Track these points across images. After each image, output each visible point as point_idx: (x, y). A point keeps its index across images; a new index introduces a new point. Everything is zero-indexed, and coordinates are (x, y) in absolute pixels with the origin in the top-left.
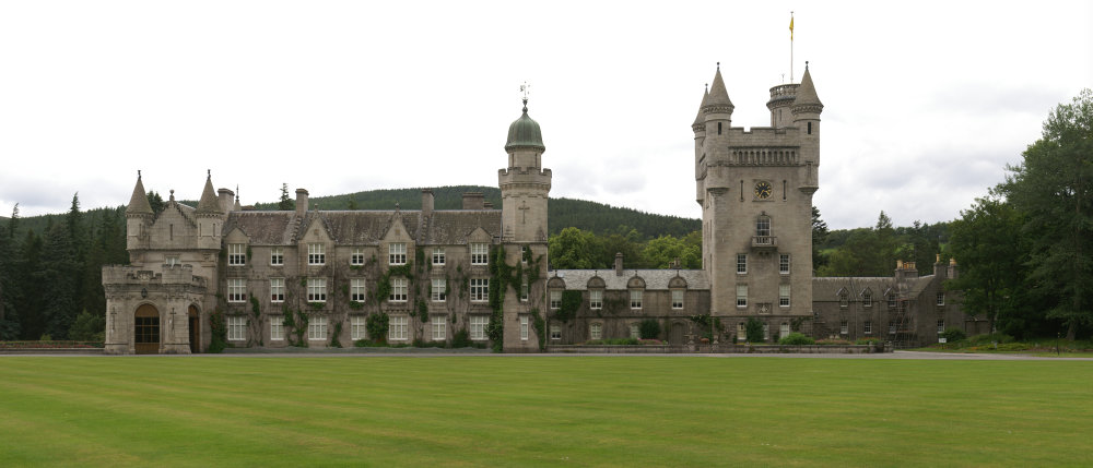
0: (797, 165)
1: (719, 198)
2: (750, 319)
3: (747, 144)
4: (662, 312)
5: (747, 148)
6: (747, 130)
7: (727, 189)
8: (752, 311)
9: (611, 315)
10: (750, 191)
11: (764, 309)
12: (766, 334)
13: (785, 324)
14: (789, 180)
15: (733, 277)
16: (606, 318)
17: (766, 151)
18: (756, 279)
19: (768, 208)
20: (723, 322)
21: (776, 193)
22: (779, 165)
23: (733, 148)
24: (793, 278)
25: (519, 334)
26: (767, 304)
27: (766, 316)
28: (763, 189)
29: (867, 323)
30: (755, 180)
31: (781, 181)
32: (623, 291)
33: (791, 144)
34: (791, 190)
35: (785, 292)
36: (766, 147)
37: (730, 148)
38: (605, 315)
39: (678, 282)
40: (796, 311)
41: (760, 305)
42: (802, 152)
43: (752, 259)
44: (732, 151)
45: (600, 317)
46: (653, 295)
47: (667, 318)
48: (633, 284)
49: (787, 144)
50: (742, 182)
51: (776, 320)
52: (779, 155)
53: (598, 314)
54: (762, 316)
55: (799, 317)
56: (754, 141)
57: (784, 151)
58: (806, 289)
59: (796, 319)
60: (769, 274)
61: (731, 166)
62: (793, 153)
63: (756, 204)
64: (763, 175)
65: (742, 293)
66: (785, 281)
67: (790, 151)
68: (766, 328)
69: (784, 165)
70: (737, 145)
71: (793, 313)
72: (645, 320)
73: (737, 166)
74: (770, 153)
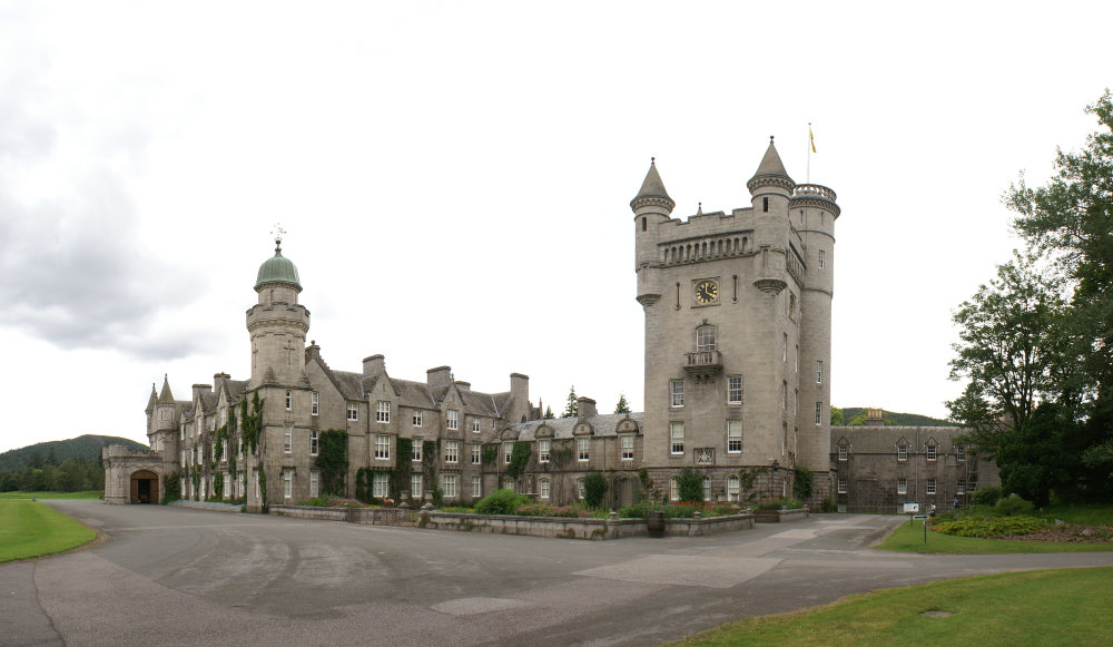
0: (752, 254)
1: (650, 309)
2: (687, 470)
3: (681, 238)
4: (609, 464)
5: (681, 241)
6: (684, 220)
7: (658, 297)
8: (688, 459)
9: (557, 469)
10: (688, 295)
11: (704, 457)
12: (707, 492)
13: (734, 478)
14: (741, 275)
15: (665, 412)
16: (553, 473)
17: (708, 241)
18: (694, 413)
19: (711, 314)
20: (652, 476)
21: (723, 293)
22: (726, 257)
23: (665, 244)
24: (745, 410)
25: (282, 491)
26: (709, 450)
27: (707, 467)
28: (705, 291)
29: (931, 480)
30: (694, 281)
31: (730, 276)
32: (570, 439)
33: (742, 228)
34: (743, 287)
35: (735, 432)
36: (706, 237)
37: (660, 245)
38: (552, 469)
39: (627, 426)
40: (748, 458)
41: (700, 451)
42: (756, 236)
43: (690, 387)
44: (663, 249)
45: (546, 472)
46: (601, 443)
47: (613, 471)
48: (579, 431)
49: (735, 229)
50: (678, 285)
51: (720, 473)
52: (724, 244)
53: (545, 469)
54: (701, 467)
55: (753, 468)
56: (692, 232)
57: (732, 238)
58: (763, 427)
59: (748, 471)
60: (713, 406)
61: (662, 267)
62: (745, 239)
63: (696, 311)
64: (704, 271)
65: (678, 434)
66: (734, 416)
67: (740, 237)
68: (707, 485)
69: (734, 257)
70: (668, 240)
71: (745, 462)
72: (589, 474)
73: (672, 266)
74: (712, 243)
